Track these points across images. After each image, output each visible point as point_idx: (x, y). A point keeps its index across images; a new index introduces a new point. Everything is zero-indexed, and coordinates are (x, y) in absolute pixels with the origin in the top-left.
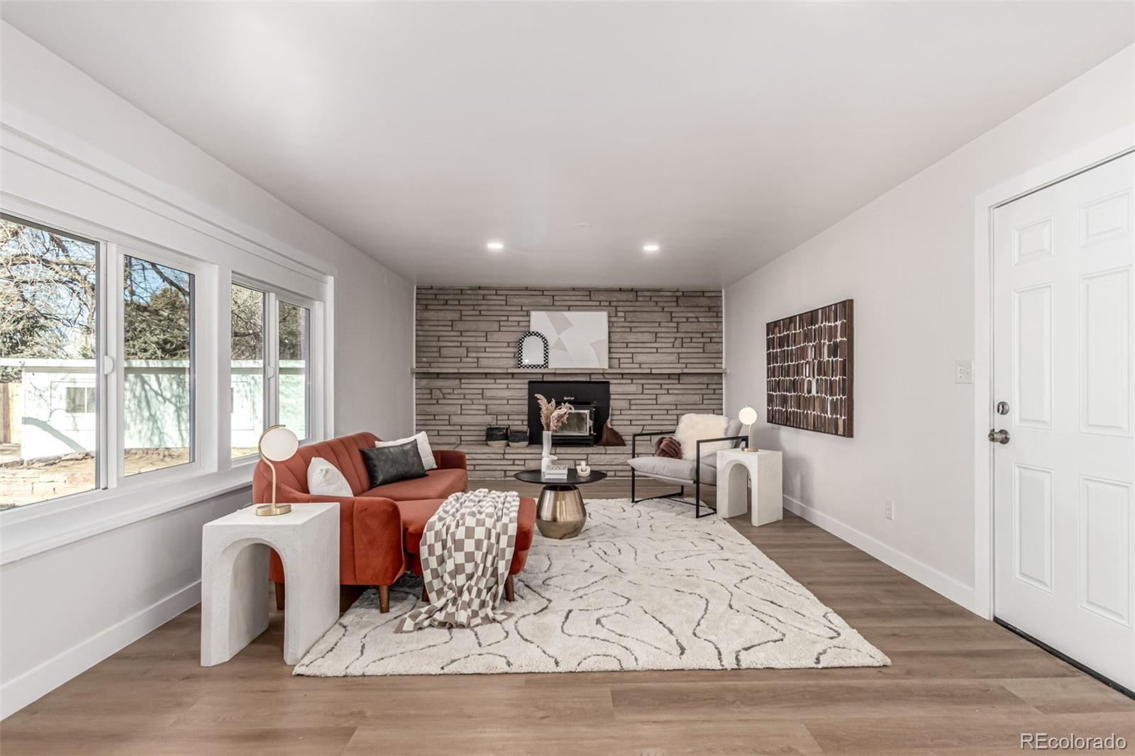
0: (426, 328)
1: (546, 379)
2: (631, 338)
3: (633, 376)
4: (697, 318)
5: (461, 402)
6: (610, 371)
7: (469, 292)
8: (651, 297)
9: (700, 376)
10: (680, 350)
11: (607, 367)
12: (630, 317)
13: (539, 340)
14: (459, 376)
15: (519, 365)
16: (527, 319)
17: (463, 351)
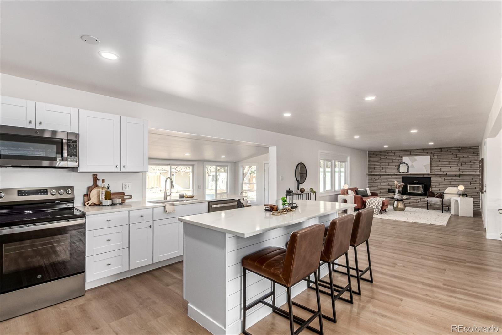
0: (370, 162)
1: (408, 176)
2: (439, 163)
3: (440, 176)
4: (468, 156)
5: (381, 182)
6: (430, 174)
7: (383, 152)
8: (448, 150)
9: (469, 176)
10: (460, 167)
11: (430, 172)
12: (439, 157)
13: (405, 165)
14: (380, 175)
15: (399, 172)
16: (401, 159)
17: (381, 168)
